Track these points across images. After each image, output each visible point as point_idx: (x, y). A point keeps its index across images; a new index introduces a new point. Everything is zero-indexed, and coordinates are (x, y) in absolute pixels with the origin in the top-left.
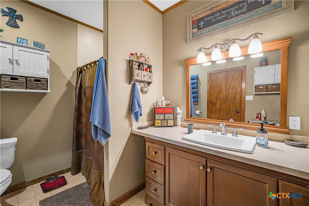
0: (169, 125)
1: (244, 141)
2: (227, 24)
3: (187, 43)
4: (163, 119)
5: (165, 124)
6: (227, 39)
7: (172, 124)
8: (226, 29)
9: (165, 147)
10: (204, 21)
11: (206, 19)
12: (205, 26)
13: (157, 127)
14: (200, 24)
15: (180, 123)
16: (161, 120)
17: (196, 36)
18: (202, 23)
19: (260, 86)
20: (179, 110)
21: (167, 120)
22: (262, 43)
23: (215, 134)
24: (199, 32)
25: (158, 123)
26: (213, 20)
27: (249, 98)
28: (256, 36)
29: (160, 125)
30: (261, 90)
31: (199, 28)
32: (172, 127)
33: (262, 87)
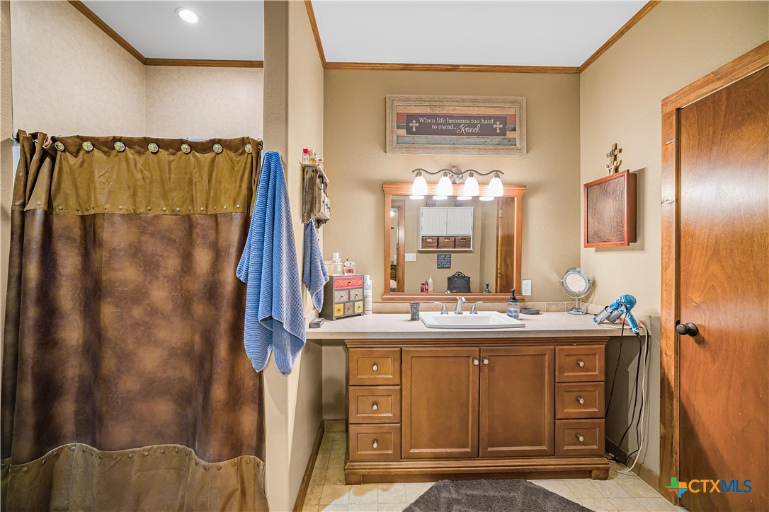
0: (357, 311)
1: (489, 317)
2: (456, 142)
3: (386, 152)
4: (347, 300)
5: (350, 313)
6: (454, 164)
7: (361, 310)
8: (454, 148)
9: (401, 350)
10: (418, 121)
11: (422, 120)
12: (420, 132)
13: (337, 319)
14: (411, 125)
15: (371, 307)
16: (344, 303)
17: (404, 143)
18: (414, 124)
19: (430, 237)
20: (369, 282)
21: (354, 302)
22: (504, 184)
23: (445, 315)
24: (410, 138)
25: (337, 309)
26: (433, 127)
27: (410, 257)
28: (497, 173)
29: (341, 314)
30: (430, 245)
31: (409, 131)
32: (360, 315)
33: (430, 240)
